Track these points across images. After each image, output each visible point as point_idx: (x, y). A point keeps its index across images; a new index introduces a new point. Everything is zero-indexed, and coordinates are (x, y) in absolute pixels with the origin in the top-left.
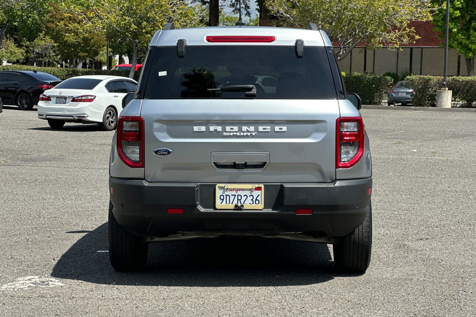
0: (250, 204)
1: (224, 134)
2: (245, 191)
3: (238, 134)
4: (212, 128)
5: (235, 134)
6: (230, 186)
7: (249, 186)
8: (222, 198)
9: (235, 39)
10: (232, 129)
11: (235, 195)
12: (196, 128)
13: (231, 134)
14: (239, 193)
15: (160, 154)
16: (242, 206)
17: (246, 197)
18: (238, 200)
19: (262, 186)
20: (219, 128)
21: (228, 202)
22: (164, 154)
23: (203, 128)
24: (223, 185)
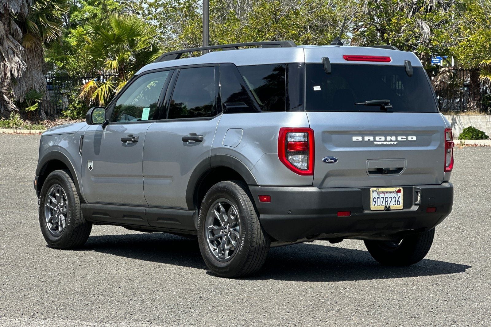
0: (394, 205)
1: (375, 143)
2: (390, 194)
3: (385, 143)
4: (366, 138)
5: (383, 143)
6: (381, 190)
7: (393, 189)
8: (375, 200)
9: (370, 58)
10: (380, 139)
11: (384, 197)
12: (355, 139)
13: (380, 143)
14: (387, 195)
15: (328, 162)
16: (390, 207)
17: (391, 198)
18: (386, 201)
19: (401, 188)
20: (372, 138)
21: (379, 204)
22: (331, 162)
23: (360, 138)
24: (375, 189)
